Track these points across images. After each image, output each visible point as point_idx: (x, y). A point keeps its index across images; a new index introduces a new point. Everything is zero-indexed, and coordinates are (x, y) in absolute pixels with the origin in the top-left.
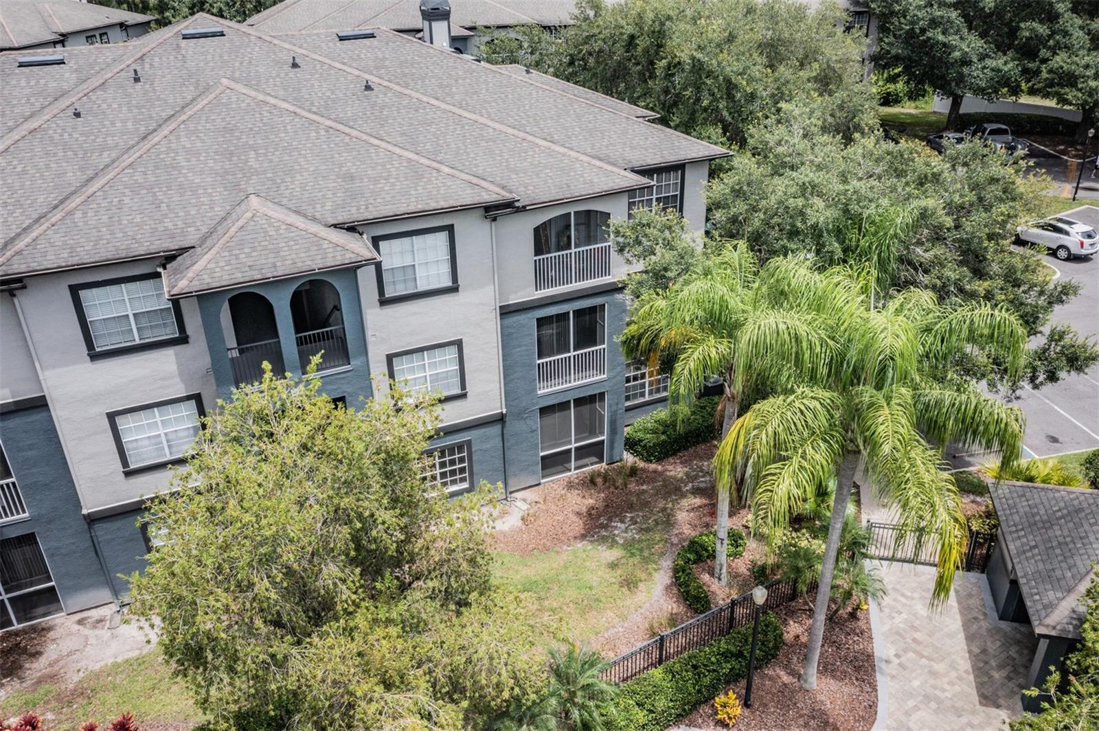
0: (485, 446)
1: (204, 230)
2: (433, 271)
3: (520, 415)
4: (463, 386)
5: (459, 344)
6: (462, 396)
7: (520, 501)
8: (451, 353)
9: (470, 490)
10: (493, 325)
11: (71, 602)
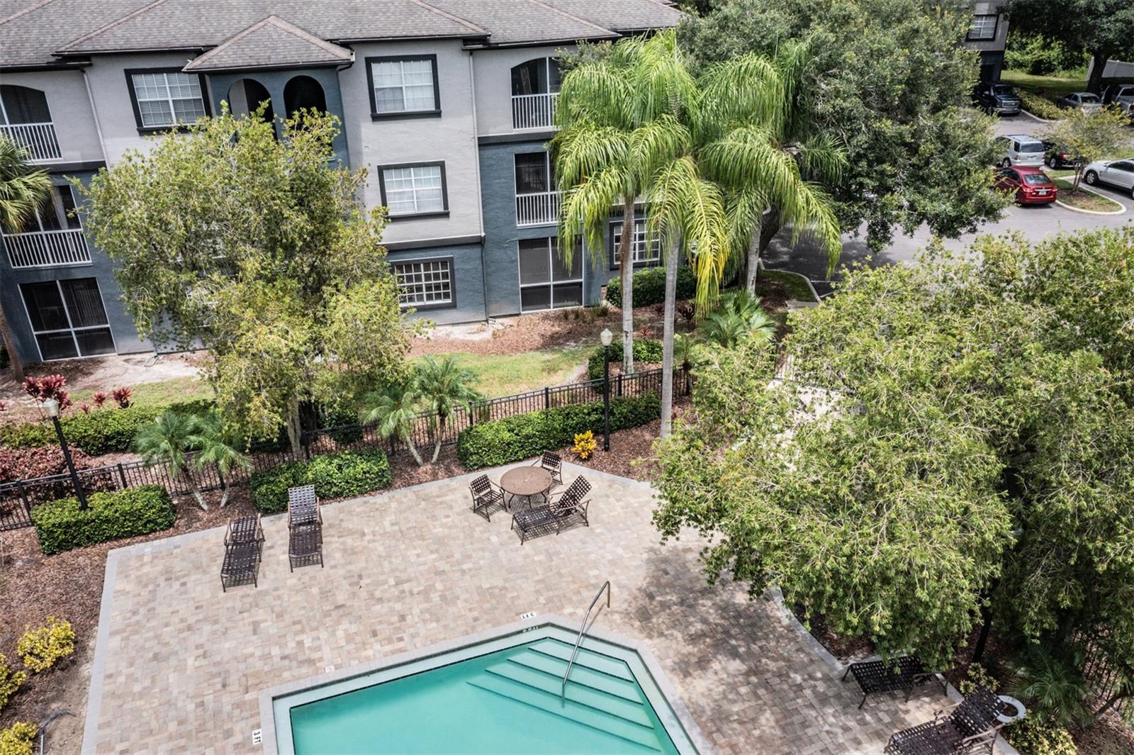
0: (467, 267)
1: (228, 35)
2: (419, 94)
3: (500, 244)
4: (446, 206)
5: (441, 165)
6: (445, 215)
7: (498, 324)
8: (435, 173)
9: (453, 306)
10: (473, 153)
11: (122, 344)
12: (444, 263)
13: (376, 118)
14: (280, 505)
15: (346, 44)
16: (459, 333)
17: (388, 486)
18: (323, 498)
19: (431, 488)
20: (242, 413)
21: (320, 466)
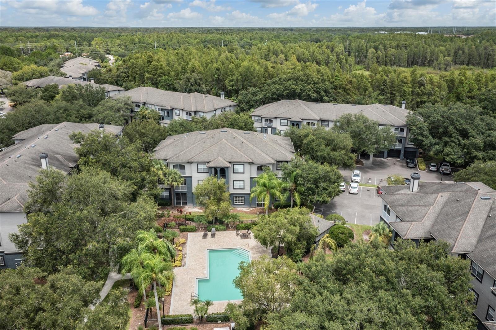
0: (247, 198)
1: (212, 160)
2: (241, 170)
6: (244, 189)
7: (251, 209)
8: (243, 182)
9: (244, 204)
10: (249, 179)
11: (188, 204)
12: (243, 197)
13: (234, 173)
14: (210, 231)
15: (230, 163)
16: (244, 210)
17: (225, 230)
18: (216, 231)
19: (231, 232)
20: (208, 217)
21: (216, 226)
